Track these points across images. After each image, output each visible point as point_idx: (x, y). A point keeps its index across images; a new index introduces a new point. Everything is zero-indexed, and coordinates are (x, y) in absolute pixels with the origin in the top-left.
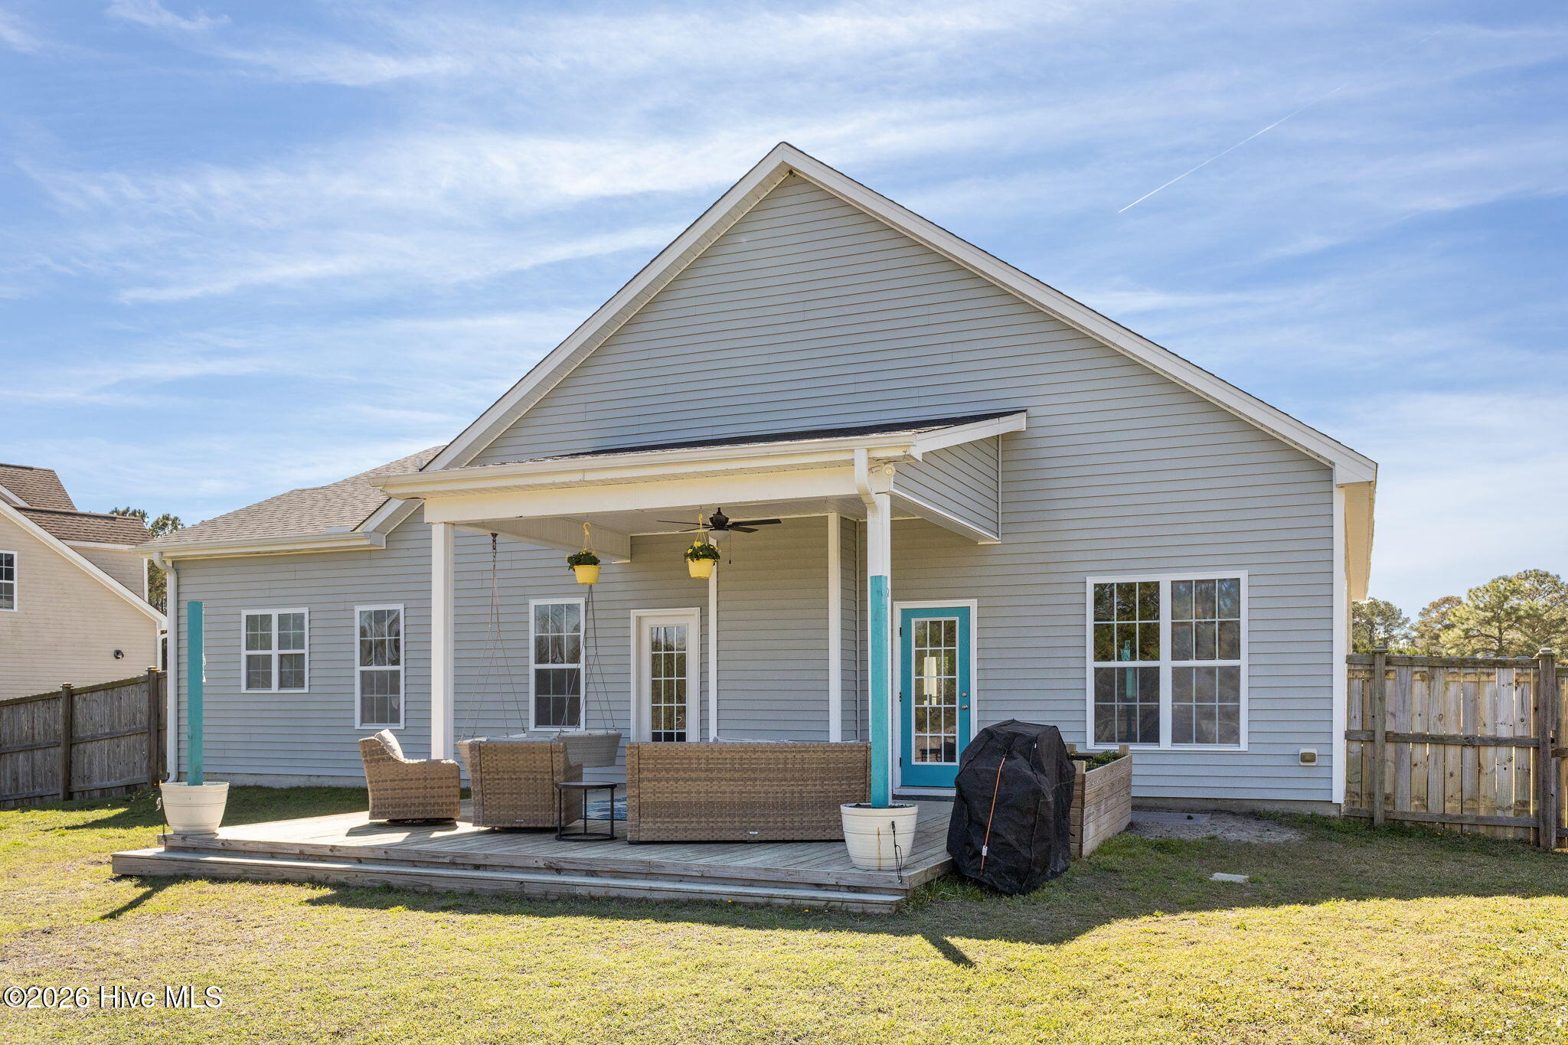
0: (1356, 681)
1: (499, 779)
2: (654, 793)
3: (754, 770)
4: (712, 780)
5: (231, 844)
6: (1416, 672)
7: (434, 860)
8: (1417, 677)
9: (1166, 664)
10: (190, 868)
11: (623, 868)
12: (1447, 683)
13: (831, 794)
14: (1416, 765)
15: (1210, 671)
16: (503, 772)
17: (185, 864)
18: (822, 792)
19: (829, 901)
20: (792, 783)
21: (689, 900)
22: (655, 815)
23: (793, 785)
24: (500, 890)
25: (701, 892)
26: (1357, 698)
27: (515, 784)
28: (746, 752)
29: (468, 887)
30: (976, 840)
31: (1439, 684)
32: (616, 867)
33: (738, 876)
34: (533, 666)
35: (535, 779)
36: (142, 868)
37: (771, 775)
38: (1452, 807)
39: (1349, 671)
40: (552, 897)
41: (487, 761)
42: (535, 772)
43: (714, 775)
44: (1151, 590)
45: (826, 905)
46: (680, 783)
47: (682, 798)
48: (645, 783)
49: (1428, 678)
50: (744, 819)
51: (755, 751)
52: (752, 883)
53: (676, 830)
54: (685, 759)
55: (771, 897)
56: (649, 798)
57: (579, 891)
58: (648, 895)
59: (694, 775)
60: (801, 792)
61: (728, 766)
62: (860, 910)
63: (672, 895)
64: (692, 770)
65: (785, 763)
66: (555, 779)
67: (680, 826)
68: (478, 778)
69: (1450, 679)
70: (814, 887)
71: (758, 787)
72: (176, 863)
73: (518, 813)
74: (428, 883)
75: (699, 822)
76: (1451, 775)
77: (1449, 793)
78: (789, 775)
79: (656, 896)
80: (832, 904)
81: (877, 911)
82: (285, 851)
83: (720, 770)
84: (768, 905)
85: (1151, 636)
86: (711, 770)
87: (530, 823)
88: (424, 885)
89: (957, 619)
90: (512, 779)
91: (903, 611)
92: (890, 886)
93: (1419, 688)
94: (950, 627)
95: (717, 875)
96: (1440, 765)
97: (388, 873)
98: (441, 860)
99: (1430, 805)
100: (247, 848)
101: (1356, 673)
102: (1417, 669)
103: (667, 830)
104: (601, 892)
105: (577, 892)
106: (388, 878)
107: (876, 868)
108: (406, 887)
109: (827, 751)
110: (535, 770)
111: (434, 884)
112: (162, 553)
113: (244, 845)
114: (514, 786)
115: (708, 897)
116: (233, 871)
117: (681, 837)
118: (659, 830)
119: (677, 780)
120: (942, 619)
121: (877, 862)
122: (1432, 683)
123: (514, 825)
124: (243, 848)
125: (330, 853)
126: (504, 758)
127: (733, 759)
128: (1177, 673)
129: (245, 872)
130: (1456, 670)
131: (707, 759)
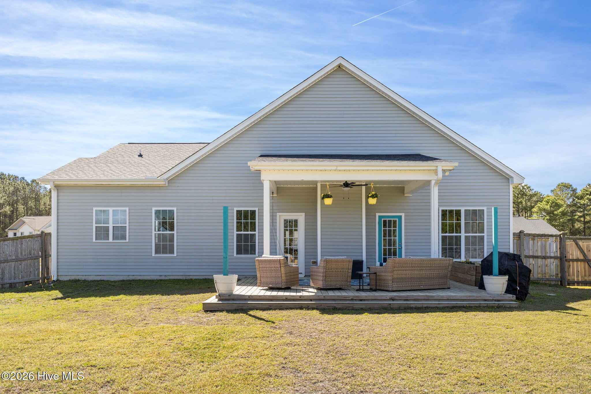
0: (515, 240)
1: (332, 271)
2: (397, 275)
3: (423, 267)
4: (412, 270)
5: (253, 297)
6: (530, 238)
7: (344, 299)
8: (530, 239)
9: (463, 235)
10: (243, 306)
11: (419, 298)
12: (538, 241)
13: (440, 274)
14: (530, 264)
15: (475, 237)
16: (333, 269)
17: (241, 305)
18: (438, 274)
19: (499, 304)
20: (432, 271)
21: (452, 307)
22: (397, 282)
23: (431, 271)
24: (381, 307)
25: (457, 304)
26: (515, 245)
27: (337, 273)
28: (421, 261)
29: (369, 306)
30: (514, 285)
31: (536, 242)
32: (416, 298)
33: (460, 298)
34: (236, 233)
35: (343, 271)
36: (219, 307)
37: (427, 269)
38: (540, 276)
39: (513, 237)
40: (401, 308)
41: (329, 265)
42: (343, 269)
43: (413, 268)
44: (458, 213)
45: (498, 306)
46: (404, 271)
47: (404, 276)
48: (395, 271)
49: (533, 240)
50: (420, 283)
51: (423, 261)
52: (464, 300)
53: (402, 286)
54: (406, 263)
55: (480, 304)
56: (395, 276)
57: (412, 306)
58: (438, 306)
59: (408, 269)
60: (433, 274)
61: (417, 266)
62: (509, 306)
63: (448, 305)
64: (407, 267)
65: (431, 265)
66: (349, 271)
67: (404, 285)
68: (325, 271)
69: (538, 240)
70: (484, 301)
71: (415, 273)
72: (236, 305)
73: (337, 283)
74: (352, 306)
75: (408, 284)
76: (540, 267)
77: (539, 272)
78: (431, 268)
79: (441, 306)
80: (500, 305)
81: (514, 306)
82: (279, 298)
83: (415, 267)
84: (487, 306)
85: (459, 226)
86: (412, 267)
87: (341, 286)
88: (350, 307)
89: (397, 219)
90: (336, 271)
91: (379, 216)
92: (510, 299)
93: (531, 242)
94: (395, 222)
95: (453, 298)
96: (537, 264)
97: (335, 303)
98: (348, 298)
99: (534, 275)
100: (260, 298)
101: (515, 238)
102: (530, 237)
103: (400, 287)
104: (421, 306)
105: (411, 306)
106: (335, 305)
107: (500, 294)
108: (342, 308)
109: (441, 261)
110: (343, 268)
111: (354, 306)
112: (54, 182)
113: (259, 297)
114: (336, 274)
115: (459, 305)
116: (264, 306)
117: (404, 289)
118: (398, 287)
119: (403, 270)
120: (392, 219)
121: (501, 292)
122: (534, 241)
123: (336, 287)
124: (258, 298)
125: (300, 298)
126: (334, 264)
127: (418, 263)
128: (466, 237)
129: (270, 306)
130: (540, 237)
131: (412, 263)
